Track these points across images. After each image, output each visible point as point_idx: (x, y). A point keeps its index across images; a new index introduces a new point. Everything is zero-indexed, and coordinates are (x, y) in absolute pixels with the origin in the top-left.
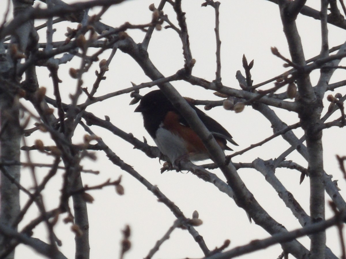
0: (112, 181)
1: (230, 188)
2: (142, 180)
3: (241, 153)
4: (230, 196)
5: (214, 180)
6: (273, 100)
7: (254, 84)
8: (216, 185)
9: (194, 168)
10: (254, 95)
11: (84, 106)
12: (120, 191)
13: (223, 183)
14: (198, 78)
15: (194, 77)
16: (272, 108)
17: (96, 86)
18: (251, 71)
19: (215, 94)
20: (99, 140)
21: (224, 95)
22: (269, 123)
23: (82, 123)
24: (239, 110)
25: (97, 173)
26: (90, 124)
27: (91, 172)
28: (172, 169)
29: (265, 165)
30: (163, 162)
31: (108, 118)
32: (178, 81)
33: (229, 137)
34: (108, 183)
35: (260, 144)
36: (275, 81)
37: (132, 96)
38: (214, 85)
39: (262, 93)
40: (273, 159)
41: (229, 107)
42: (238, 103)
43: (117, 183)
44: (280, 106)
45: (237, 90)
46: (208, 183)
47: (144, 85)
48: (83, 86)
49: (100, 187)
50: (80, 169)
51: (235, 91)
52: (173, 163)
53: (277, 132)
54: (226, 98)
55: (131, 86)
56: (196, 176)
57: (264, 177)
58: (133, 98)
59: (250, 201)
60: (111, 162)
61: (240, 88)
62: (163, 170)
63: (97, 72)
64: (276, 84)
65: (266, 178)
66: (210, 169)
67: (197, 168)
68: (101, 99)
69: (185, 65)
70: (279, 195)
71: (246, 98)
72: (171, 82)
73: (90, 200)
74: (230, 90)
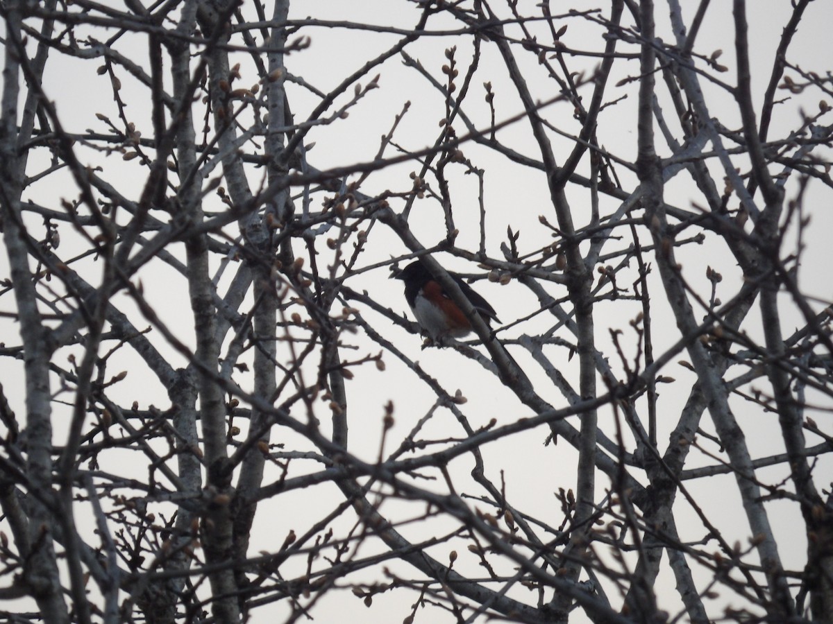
0: (372, 356)
1: (494, 365)
2: (402, 357)
3: (507, 328)
4: (495, 373)
5: (477, 357)
6: (540, 272)
7: (519, 256)
8: (480, 362)
9: (457, 345)
10: (520, 267)
11: (342, 279)
12: (381, 367)
13: (487, 360)
14: (461, 250)
15: (457, 249)
16: (538, 280)
17: (354, 258)
18: (517, 242)
19: (479, 266)
20: (356, 313)
21: (489, 267)
22: (535, 297)
23: (339, 298)
24: (504, 282)
25: (356, 348)
26: (347, 298)
27: (350, 347)
28: (432, 346)
29: (532, 341)
30: (424, 338)
31: (366, 293)
32: (440, 253)
33: (494, 313)
34: (368, 359)
35: (527, 319)
36: (543, 252)
37: (391, 269)
38: (478, 256)
39: (529, 264)
40: (540, 335)
41: (494, 279)
42: (504, 274)
43: (378, 359)
44: (547, 278)
45: (502, 262)
46: (471, 360)
47: (403, 257)
48: (341, 258)
49: (360, 363)
50: (340, 344)
51: (500, 263)
52: (434, 338)
53: (544, 306)
54: (490, 271)
55: (390, 258)
56: (458, 353)
57: (531, 355)
58: (392, 272)
59: (515, 379)
60: (369, 339)
61: (504, 260)
62: (423, 347)
63: (355, 244)
64: (544, 255)
65: (533, 355)
66: (473, 345)
67: (460, 344)
68: (359, 272)
69: (448, 236)
70: (546, 373)
71: (512, 270)
72: (432, 254)
73: (350, 376)
74: (495, 262)
